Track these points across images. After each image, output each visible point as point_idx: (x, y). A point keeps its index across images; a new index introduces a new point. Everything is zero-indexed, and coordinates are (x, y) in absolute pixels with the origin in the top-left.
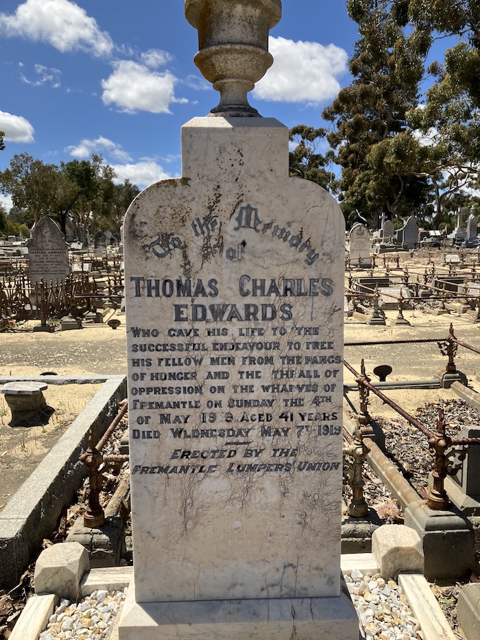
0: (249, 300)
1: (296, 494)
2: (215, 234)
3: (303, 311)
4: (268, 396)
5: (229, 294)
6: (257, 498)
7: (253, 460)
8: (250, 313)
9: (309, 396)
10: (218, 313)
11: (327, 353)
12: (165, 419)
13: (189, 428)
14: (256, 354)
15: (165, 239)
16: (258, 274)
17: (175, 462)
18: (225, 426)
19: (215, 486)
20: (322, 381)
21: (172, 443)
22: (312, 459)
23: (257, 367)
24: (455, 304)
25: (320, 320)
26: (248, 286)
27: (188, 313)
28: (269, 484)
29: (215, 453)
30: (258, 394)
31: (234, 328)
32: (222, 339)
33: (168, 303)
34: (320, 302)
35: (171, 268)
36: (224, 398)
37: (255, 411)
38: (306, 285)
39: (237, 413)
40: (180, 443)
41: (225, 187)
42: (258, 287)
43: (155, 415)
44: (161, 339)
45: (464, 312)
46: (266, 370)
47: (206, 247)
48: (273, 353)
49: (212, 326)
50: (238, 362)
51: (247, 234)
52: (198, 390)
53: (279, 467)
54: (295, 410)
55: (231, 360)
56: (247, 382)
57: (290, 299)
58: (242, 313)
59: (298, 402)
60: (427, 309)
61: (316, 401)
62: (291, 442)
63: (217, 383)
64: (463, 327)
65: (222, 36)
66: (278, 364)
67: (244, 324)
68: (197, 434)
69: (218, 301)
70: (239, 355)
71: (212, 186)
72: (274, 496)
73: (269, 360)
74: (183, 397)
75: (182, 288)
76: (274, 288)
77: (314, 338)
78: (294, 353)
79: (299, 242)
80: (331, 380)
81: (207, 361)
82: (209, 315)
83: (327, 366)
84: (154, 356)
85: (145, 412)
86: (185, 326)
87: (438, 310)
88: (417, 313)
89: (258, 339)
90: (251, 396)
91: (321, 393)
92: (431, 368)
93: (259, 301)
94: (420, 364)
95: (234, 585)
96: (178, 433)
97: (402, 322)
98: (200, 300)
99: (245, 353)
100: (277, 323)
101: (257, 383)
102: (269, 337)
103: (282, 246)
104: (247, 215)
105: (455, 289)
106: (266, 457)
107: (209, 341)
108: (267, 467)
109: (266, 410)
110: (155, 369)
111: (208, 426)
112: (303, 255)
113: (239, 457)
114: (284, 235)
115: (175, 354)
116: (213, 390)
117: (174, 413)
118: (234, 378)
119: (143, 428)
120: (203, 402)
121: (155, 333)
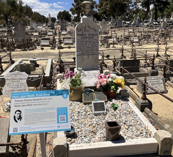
0: (89, 36)
1: (94, 58)
2: (85, 29)
3: (95, 37)
4: (91, 47)
5: (87, 36)
6: (90, 58)
7: (89, 54)
8: (89, 38)
9: (95, 47)
10: (86, 38)
11: (97, 42)
12: (80, 49)
13: (83, 50)
14: (90, 42)
15: (80, 30)
16: (90, 33)
17: (81, 54)
18: (86, 50)
19: (85, 57)
20: (97, 45)
21: (81, 52)
22: (96, 54)
23: (90, 44)
24: (128, 43)
25: (97, 38)
26: (89, 35)
27: (82, 38)
28: (91, 57)
29: (86, 53)
30: (90, 47)
31: (87, 39)
32: (86, 41)
33: (80, 37)
34: (97, 36)
35: (81, 33)
36: (86, 47)
37: (90, 48)
38: (95, 35)
39: (88, 49)
40: (82, 52)
41: (87, 24)
42: (90, 35)
43: (79, 49)
44: (80, 41)
45: (130, 44)
46: (91, 44)
47: (85, 30)
48: (92, 42)
49: (85, 39)
50: (88, 43)
51: (89, 29)
52: (84, 46)
53: (92, 55)
54: (94, 48)
55: (87, 43)
56: (89, 45)
57: (93, 36)
58: (88, 38)
59: (94, 47)
60: (121, 44)
61: (96, 47)
62: (93, 52)
63: (86, 45)
64: (129, 48)
65: (86, 8)
66: (92, 43)
67: (88, 39)
68: (83, 51)
69: (86, 36)
70: (88, 42)
71: (85, 24)
72: (92, 58)
73: (91, 43)
74: (82, 47)
75: (82, 35)
76: (92, 35)
77: (96, 40)
78: (94, 42)
79: (94, 30)
80: (98, 45)
81: (85, 43)
82: (85, 38)
83: (97, 43)
84: (79, 42)
85: (78, 49)
86: (82, 39)
87: (123, 44)
88: (118, 45)
89: (90, 40)
90: (89, 47)
91: (97, 46)
92: (119, 56)
93: (90, 36)
94: (117, 55)
95: (87, 68)
96: (81, 51)
97: (114, 47)
98: (84, 36)
99: (89, 42)
100: (92, 39)
101: (90, 45)
102: (91, 40)
103: (93, 30)
104: (89, 27)
105: (129, 39)
106: (91, 54)
107: (85, 41)
108: (91, 55)
109: (91, 48)
110: (79, 44)
111: (85, 50)
112: (95, 31)
113: (88, 54)
114: (93, 29)
115: (81, 42)
116: (85, 46)
117: (81, 49)
118: (87, 45)
119: (78, 50)
120: (84, 48)
121: (79, 40)
